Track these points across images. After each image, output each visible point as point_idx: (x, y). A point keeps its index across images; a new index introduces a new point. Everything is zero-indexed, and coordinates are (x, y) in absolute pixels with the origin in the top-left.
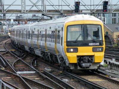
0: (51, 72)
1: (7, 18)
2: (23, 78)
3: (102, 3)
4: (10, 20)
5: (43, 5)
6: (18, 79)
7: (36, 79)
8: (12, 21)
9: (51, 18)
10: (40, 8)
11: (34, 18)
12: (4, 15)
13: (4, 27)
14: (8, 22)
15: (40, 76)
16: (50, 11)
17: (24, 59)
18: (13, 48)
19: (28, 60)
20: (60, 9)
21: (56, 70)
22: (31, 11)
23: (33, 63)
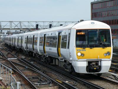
0: (25, 58)
1: (3, 32)
2: (11, 61)
3: (49, 25)
4: (4, 33)
5: (21, 26)
6: (9, 62)
7: (18, 62)
8: (5, 33)
9: (25, 32)
10: (19, 27)
11: (16, 32)
12: (1, 31)
13: (1, 36)
14: (3, 34)
15: (19, 60)
16: (24, 29)
17: (11, 52)
18: (6, 47)
19: (13, 53)
20: (29, 28)
21: (27, 58)
22: (14, 29)
23: (16, 54)
